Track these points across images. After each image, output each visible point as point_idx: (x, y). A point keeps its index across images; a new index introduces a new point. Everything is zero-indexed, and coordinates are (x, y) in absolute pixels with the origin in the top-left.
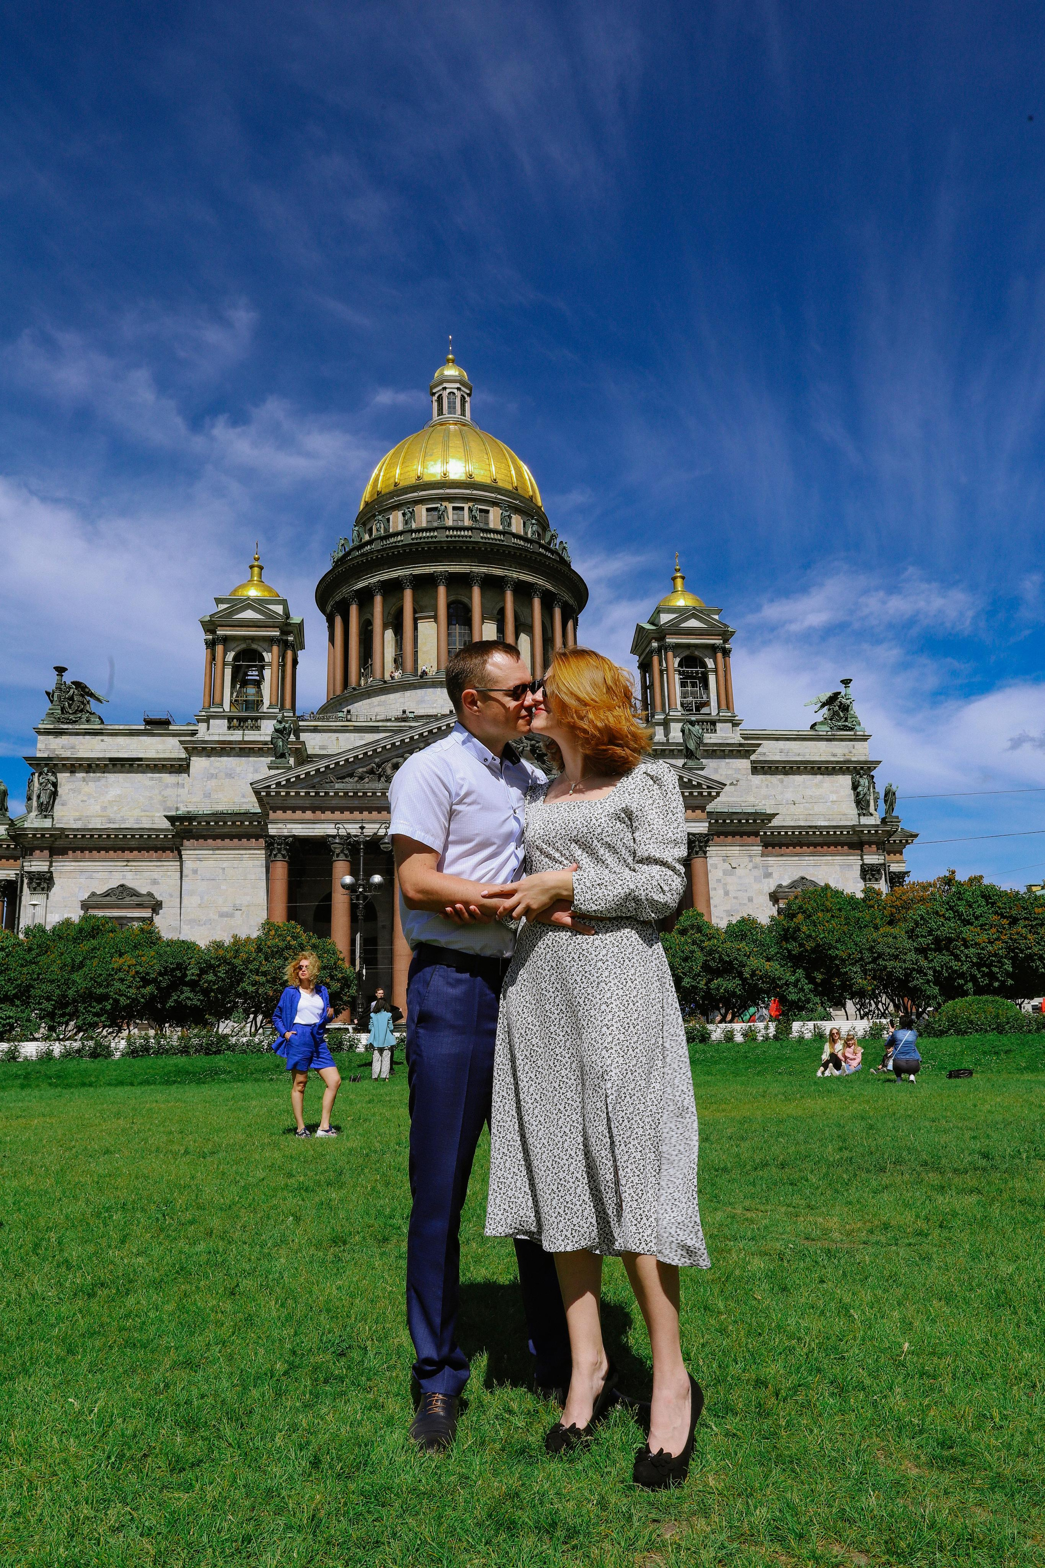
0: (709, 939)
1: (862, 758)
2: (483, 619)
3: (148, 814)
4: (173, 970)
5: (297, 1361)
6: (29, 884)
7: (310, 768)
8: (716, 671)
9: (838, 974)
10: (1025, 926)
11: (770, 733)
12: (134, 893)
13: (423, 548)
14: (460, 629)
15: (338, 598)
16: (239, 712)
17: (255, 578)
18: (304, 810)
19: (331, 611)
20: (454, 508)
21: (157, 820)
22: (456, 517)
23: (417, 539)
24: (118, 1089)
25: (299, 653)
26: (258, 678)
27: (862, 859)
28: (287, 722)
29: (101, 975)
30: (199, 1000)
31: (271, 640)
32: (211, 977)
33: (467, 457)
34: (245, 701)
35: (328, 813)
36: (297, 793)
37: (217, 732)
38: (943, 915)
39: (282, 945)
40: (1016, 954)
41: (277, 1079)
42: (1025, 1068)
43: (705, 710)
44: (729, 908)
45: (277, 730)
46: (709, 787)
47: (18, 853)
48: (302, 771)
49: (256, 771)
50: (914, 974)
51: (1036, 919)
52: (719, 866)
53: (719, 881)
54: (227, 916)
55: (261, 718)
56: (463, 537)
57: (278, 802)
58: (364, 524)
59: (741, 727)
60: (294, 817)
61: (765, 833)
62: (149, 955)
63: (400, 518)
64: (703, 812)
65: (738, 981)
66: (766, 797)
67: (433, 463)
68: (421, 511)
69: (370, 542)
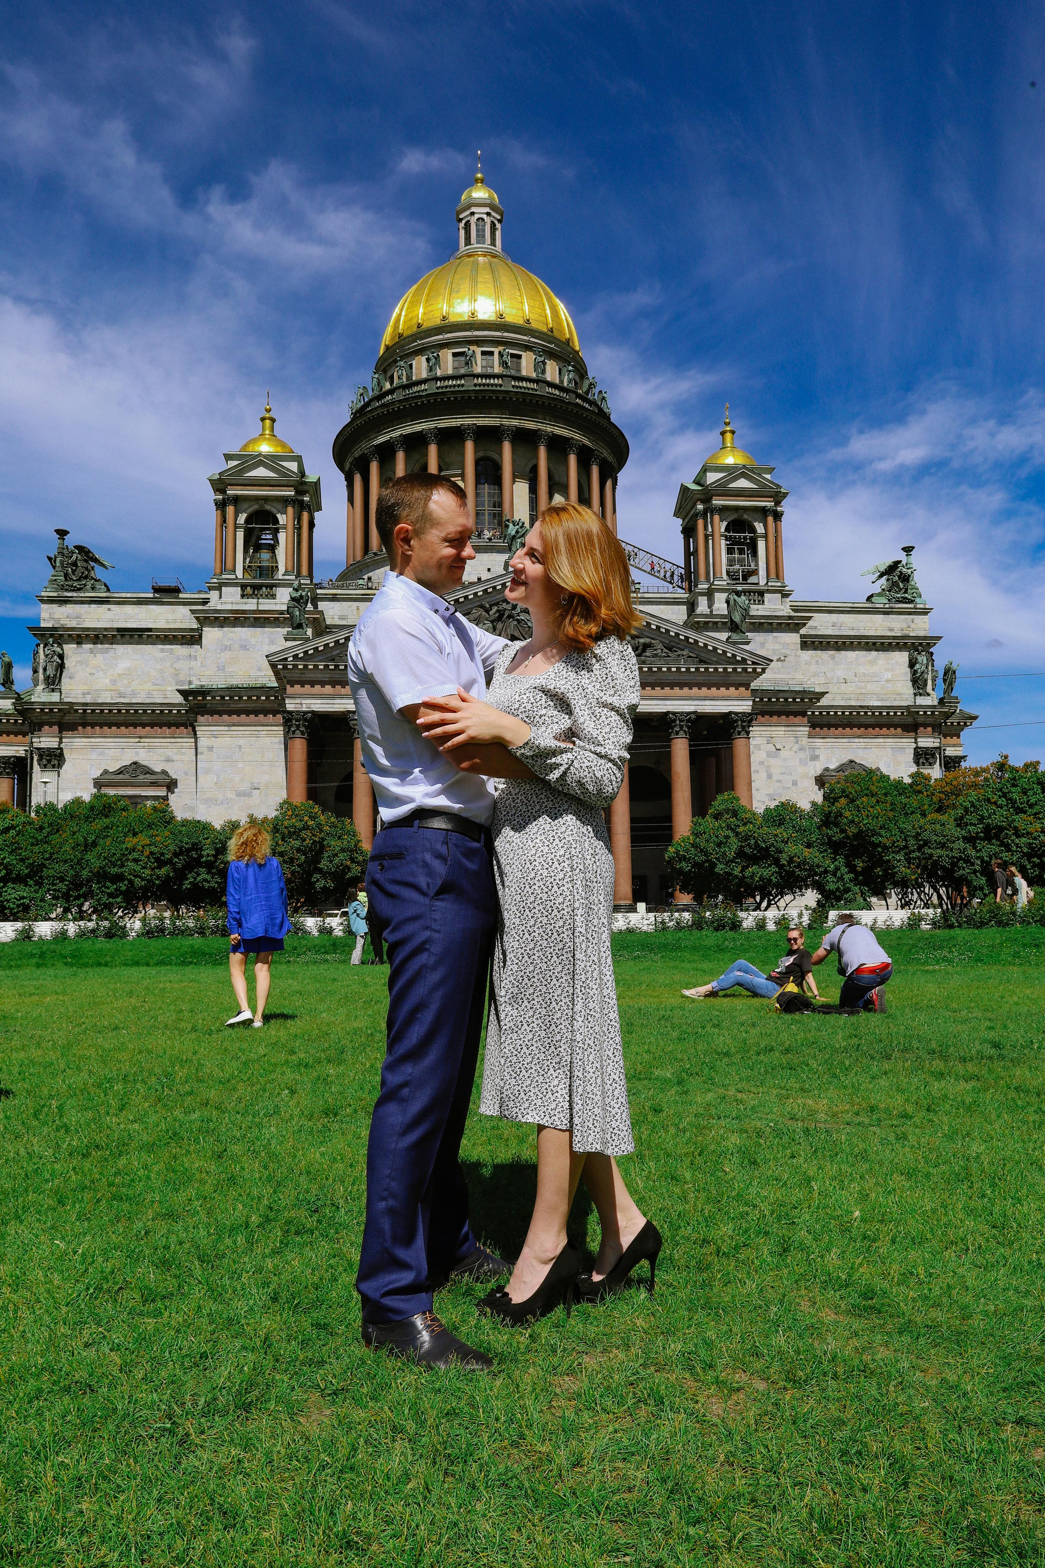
0: (745, 824)
1: (922, 634)
2: (514, 478)
3: (160, 688)
4: (189, 850)
5: (272, 1215)
6: (39, 761)
7: (329, 640)
8: (765, 536)
9: (881, 862)
11: (823, 604)
12: (148, 771)
13: (449, 399)
14: (490, 489)
15: (357, 454)
16: (253, 579)
17: (267, 432)
18: (323, 684)
19: (350, 468)
20: (484, 353)
21: (169, 694)
22: (484, 363)
23: (442, 387)
24: (134, 970)
25: (316, 514)
26: (272, 542)
27: (916, 742)
28: (303, 589)
29: (115, 854)
30: (216, 882)
31: (286, 501)
33: (498, 294)
34: (258, 566)
36: (316, 666)
37: (230, 600)
38: (995, 803)
39: (299, 825)
41: (295, 961)
43: (752, 579)
44: (771, 792)
45: (293, 599)
46: (753, 663)
47: (26, 728)
48: (320, 643)
49: (272, 642)
50: (961, 864)
52: (762, 747)
53: (762, 763)
54: (244, 796)
55: (276, 586)
56: (492, 385)
57: (296, 675)
58: (385, 371)
59: (791, 598)
60: (312, 693)
61: (813, 713)
62: (163, 835)
63: (424, 364)
64: (747, 689)
65: (774, 869)
66: (815, 675)
67: (459, 301)
68: (447, 356)
69: (391, 392)
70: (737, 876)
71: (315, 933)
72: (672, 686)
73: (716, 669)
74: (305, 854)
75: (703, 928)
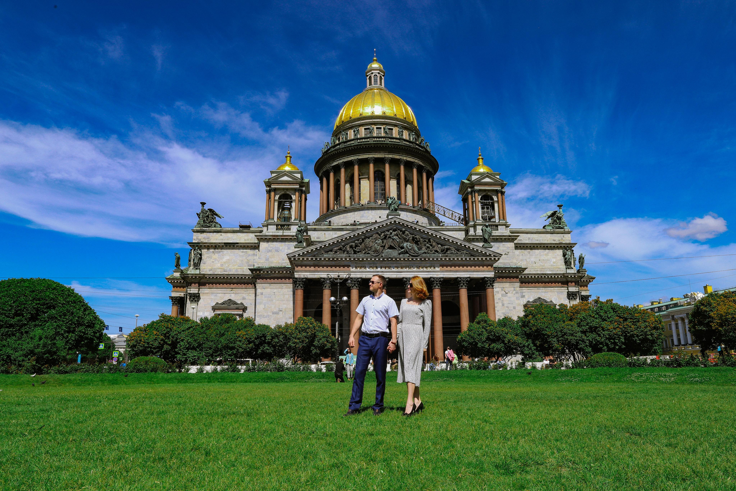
0: (490, 326)
1: (568, 242)
2: (390, 178)
3: (241, 268)
4: (261, 337)
6: (190, 299)
7: (313, 248)
8: (498, 202)
9: (547, 342)
10: (631, 322)
11: (524, 230)
12: (235, 303)
13: (363, 147)
14: (380, 183)
15: (324, 170)
16: (281, 222)
17: (288, 162)
18: (310, 266)
19: (321, 175)
20: (377, 128)
21: (245, 270)
22: (378, 132)
23: (360, 142)
25: (308, 195)
26: (289, 207)
27: (568, 289)
28: (302, 227)
29: (232, 338)
30: (272, 350)
31: (295, 190)
32: (276, 340)
33: (383, 104)
34: (283, 217)
35: (321, 268)
36: (307, 259)
37: (271, 231)
38: (594, 317)
39: (306, 327)
40: (626, 334)
42: (616, 381)
43: (493, 220)
44: (502, 312)
45: (298, 231)
46: (494, 256)
47: (185, 285)
48: (309, 249)
49: (289, 249)
50: (580, 342)
51: (635, 319)
52: (499, 292)
53: (499, 299)
54: (276, 314)
55: (291, 225)
56: (381, 141)
57: (299, 263)
58: (336, 136)
59: (510, 228)
60: (306, 270)
61: (521, 277)
62: (251, 331)
63: (353, 133)
64: (492, 267)
65: (502, 345)
66: (522, 260)
67: (367, 107)
68: (362, 129)
69: (339, 144)
70: (487, 348)
71: (315, 371)
72: (459, 266)
73: (478, 259)
74: (308, 339)
75: (472, 369)
